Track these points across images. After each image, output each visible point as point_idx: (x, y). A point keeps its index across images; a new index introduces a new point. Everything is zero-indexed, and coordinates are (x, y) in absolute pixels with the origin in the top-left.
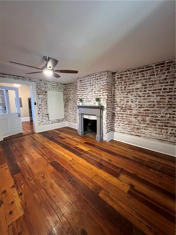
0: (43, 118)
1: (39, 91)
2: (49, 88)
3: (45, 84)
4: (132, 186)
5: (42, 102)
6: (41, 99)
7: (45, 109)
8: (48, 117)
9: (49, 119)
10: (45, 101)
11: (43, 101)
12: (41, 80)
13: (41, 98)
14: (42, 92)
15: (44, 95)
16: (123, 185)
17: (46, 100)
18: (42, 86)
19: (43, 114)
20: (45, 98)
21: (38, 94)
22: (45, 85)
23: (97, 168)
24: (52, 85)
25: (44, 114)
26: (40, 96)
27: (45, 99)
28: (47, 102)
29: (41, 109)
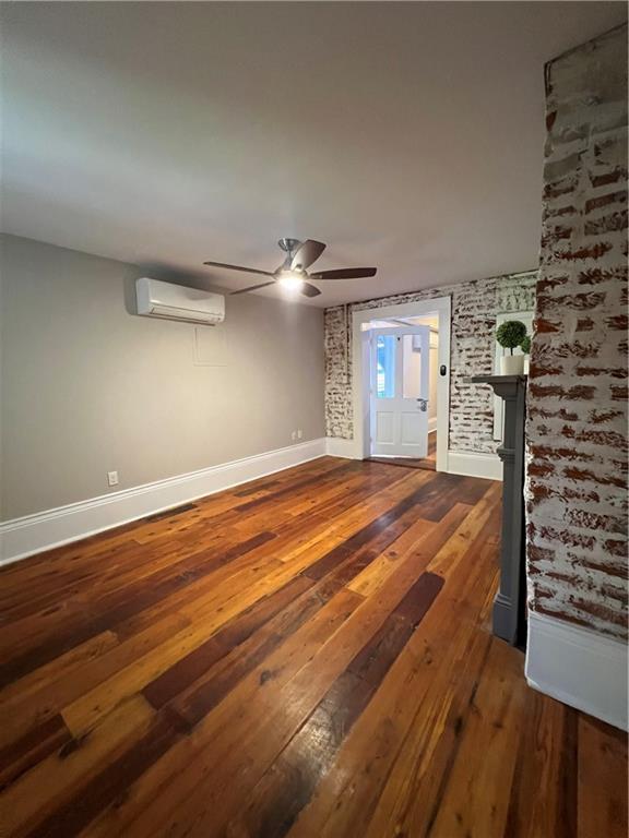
0: (469, 425)
1: (466, 324)
2: (505, 302)
3: (489, 291)
4: (71, 746)
5: (468, 364)
6: (469, 353)
7: (480, 392)
8: (492, 427)
9: (492, 433)
10: (483, 359)
11: (472, 361)
12: (474, 282)
13: (468, 350)
14: (474, 326)
15: (484, 335)
16: (96, 709)
17: (488, 356)
18: (475, 305)
19: (468, 410)
20: (483, 350)
21: (457, 336)
22: (490, 296)
23: (217, 626)
24: (524, 287)
25: (476, 410)
26: (466, 343)
27: (486, 352)
28: (489, 362)
29: (463, 392)
